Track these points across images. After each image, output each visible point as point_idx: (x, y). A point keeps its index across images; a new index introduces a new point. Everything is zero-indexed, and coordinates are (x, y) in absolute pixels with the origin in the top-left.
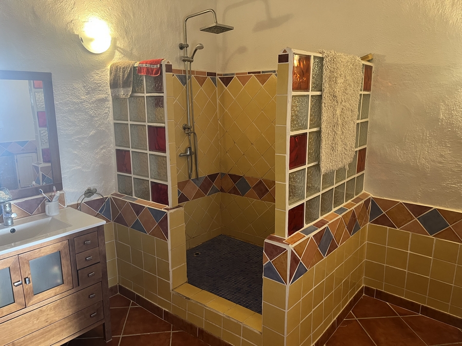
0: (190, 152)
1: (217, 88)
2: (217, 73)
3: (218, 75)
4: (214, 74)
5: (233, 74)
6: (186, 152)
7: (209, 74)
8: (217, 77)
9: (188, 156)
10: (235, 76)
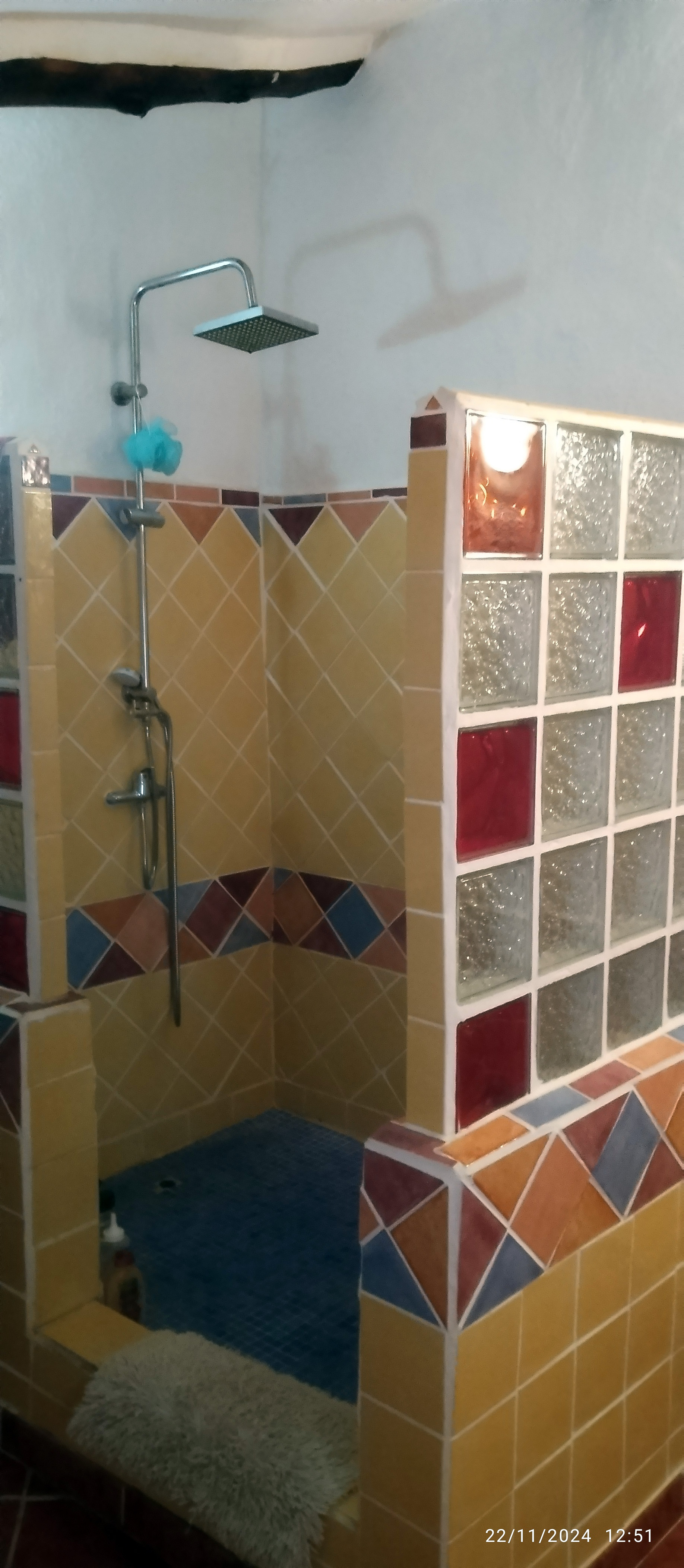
0: (150, 787)
1: (261, 551)
2: (264, 491)
3: (268, 500)
4: (252, 498)
5: (320, 498)
6: (133, 786)
7: (231, 497)
8: (263, 510)
9: (141, 800)
10: (327, 505)
